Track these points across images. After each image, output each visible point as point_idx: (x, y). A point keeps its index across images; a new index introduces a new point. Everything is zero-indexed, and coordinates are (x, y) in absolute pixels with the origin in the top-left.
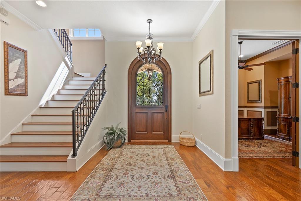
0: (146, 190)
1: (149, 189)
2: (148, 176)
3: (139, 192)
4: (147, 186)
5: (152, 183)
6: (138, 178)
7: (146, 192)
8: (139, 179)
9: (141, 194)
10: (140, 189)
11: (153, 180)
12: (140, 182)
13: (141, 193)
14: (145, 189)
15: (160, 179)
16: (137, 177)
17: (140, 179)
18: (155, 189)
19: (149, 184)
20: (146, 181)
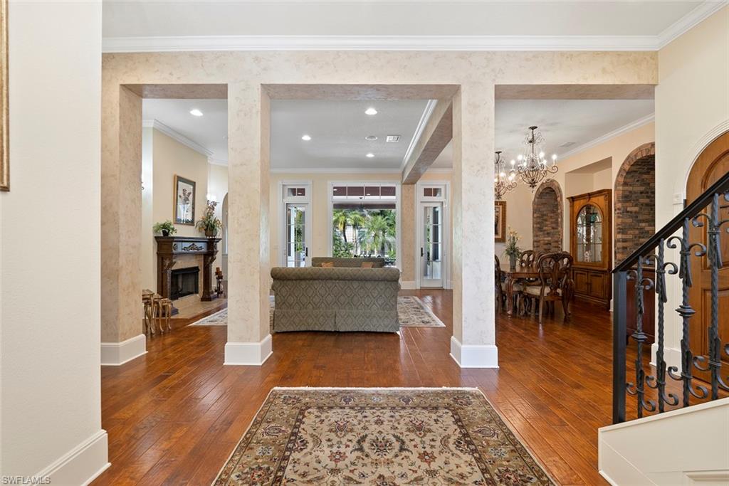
0: (365, 417)
1: (358, 418)
2: (361, 449)
3: (378, 413)
4: (362, 425)
5: (352, 430)
6: (387, 442)
7: (364, 414)
8: (383, 439)
9: (374, 411)
10: (376, 418)
11: (349, 436)
12: (380, 432)
13: (374, 413)
14: (366, 419)
15: (329, 440)
16: (390, 445)
17: (380, 439)
18: (347, 418)
19: (358, 428)
20: (366, 436)
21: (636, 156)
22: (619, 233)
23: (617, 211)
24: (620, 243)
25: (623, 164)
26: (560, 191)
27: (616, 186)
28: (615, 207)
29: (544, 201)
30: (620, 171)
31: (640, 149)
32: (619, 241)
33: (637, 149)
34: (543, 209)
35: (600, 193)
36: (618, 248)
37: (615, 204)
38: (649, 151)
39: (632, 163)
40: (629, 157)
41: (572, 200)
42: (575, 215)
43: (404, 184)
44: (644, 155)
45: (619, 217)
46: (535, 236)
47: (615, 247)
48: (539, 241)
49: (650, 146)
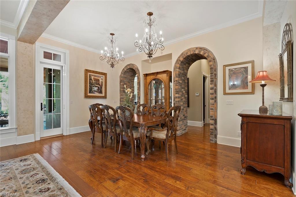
21: (187, 53)
22: (176, 93)
23: (176, 82)
24: (177, 99)
25: (179, 57)
26: (138, 71)
27: (174, 69)
28: (174, 80)
29: (126, 76)
30: (177, 61)
31: (189, 50)
32: (176, 98)
33: (187, 50)
34: (126, 81)
35: (164, 72)
36: (176, 102)
37: (174, 78)
38: (195, 51)
39: (184, 57)
40: (182, 54)
41: (146, 75)
42: (147, 84)
43: (18, 40)
44: (192, 53)
45: (176, 85)
46: (121, 95)
47: (174, 101)
48: (123, 98)
49: (195, 49)
